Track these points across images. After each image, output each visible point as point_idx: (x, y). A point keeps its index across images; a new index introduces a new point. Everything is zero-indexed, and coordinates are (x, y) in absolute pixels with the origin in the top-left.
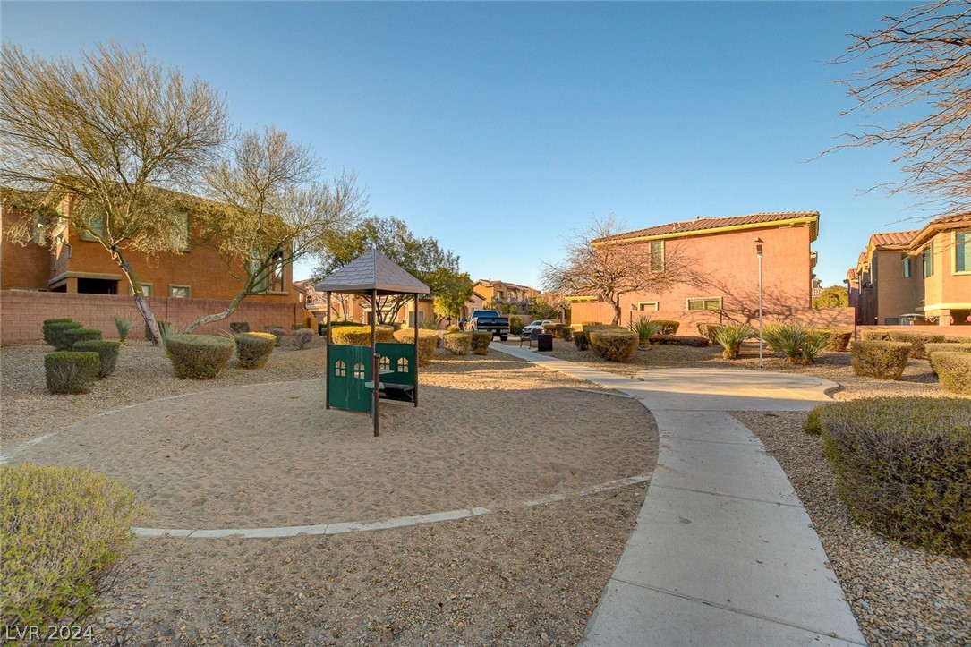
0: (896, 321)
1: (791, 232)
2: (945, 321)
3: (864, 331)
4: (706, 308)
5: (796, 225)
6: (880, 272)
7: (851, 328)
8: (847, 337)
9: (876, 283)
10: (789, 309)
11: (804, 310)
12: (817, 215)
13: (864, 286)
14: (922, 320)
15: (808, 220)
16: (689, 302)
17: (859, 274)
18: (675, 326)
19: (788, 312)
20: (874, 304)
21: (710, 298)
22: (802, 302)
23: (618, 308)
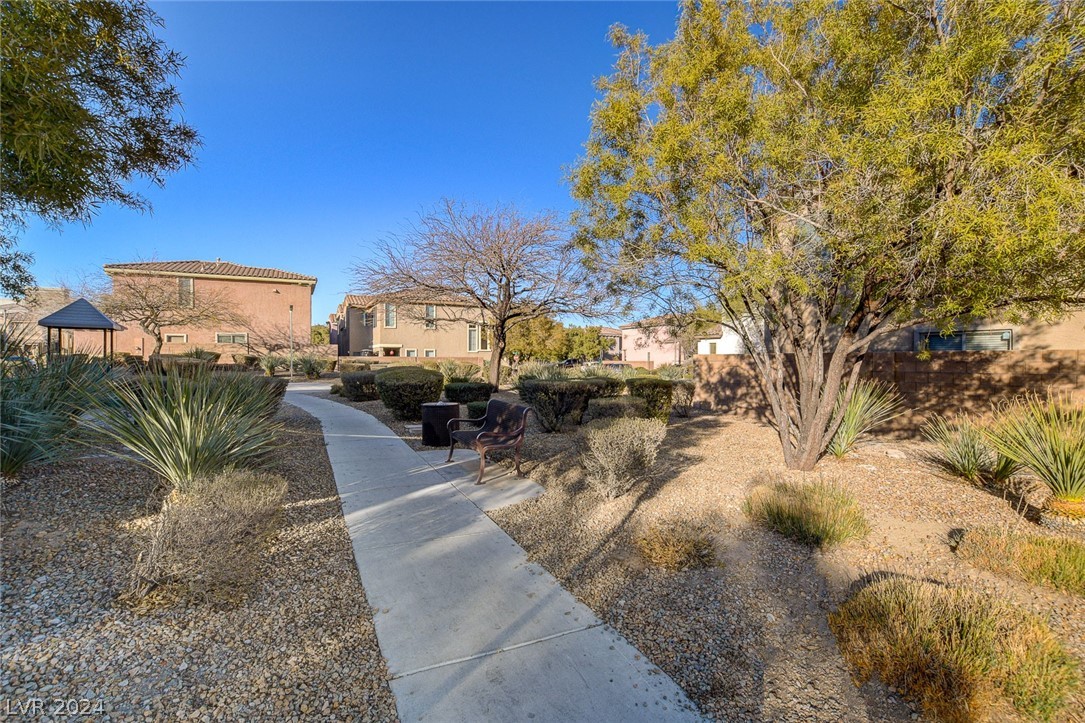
0: (359, 354)
1: (299, 288)
2: (381, 354)
3: (343, 360)
4: (234, 342)
5: (303, 285)
6: (351, 321)
7: (336, 358)
8: (335, 362)
9: (348, 328)
10: (298, 345)
11: (308, 346)
12: (316, 280)
13: (342, 330)
14: (371, 354)
15: (311, 282)
16: (219, 337)
17: (338, 319)
18: (218, 356)
19: (298, 347)
20: (347, 342)
21: (237, 333)
22: (306, 340)
23: (160, 340)
